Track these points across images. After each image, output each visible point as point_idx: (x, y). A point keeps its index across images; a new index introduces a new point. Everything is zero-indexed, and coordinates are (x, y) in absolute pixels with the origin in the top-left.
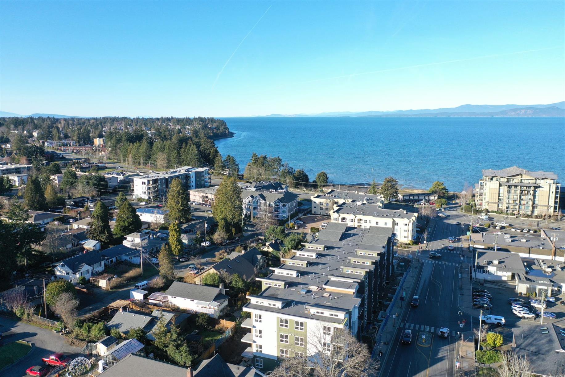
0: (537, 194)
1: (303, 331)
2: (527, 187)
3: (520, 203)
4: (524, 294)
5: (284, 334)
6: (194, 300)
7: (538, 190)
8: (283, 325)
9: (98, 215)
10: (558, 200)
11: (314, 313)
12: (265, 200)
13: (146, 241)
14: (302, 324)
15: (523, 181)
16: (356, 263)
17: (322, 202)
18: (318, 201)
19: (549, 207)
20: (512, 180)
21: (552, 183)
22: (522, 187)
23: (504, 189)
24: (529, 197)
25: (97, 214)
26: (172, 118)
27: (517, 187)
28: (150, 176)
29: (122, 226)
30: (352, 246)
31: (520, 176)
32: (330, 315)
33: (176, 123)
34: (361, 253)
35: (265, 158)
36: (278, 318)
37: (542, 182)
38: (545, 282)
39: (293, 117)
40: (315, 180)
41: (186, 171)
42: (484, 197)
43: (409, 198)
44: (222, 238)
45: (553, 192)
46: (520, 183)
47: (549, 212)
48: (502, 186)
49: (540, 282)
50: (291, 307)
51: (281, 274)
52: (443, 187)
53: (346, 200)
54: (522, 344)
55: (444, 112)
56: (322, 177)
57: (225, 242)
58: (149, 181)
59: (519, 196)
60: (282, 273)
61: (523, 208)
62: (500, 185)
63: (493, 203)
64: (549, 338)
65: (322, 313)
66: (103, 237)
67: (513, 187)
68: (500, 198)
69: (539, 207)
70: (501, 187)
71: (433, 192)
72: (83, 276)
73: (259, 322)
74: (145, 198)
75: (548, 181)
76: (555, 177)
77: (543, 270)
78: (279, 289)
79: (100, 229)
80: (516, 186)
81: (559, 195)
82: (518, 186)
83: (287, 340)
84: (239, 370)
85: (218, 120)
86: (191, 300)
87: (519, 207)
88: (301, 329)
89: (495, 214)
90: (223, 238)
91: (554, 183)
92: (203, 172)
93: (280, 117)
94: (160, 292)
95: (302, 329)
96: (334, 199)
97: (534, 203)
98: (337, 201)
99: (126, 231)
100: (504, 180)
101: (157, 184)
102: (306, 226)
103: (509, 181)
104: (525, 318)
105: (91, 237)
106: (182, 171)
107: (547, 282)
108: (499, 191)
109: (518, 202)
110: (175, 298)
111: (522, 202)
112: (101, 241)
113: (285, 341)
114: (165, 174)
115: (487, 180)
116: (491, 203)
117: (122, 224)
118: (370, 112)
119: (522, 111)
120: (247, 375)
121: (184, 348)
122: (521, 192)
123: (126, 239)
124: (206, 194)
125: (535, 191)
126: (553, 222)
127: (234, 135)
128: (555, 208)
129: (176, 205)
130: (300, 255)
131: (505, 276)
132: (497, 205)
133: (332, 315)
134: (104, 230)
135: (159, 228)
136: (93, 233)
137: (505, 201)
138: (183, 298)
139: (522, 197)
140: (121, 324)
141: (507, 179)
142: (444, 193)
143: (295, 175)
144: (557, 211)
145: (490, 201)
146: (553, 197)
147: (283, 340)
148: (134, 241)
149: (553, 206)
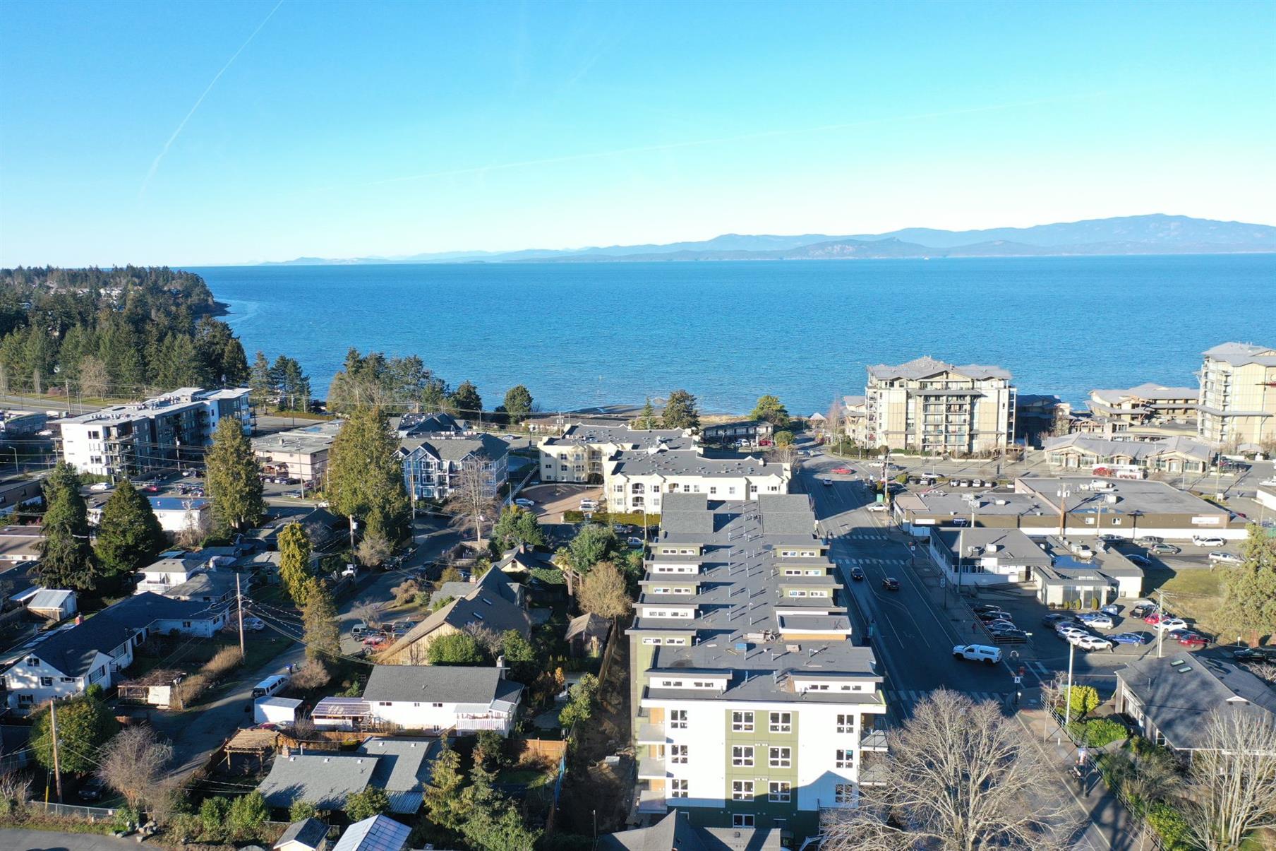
0: (976, 410)
1: (790, 732)
2: (957, 396)
3: (947, 431)
4: (1059, 606)
5: (743, 747)
6: (444, 704)
7: (978, 401)
8: (741, 726)
9: (62, 524)
10: (1013, 421)
11: (806, 689)
12: (439, 458)
13: (203, 578)
14: (786, 718)
15: (950, 385)
16: (793, 575)
17: (564, 453)
18: (554, 451)
19: (998, 435)
20: (929, 384)
21: (1003, 386)
22: (950, 398)
23: (916, 403)
24: (963, 417)
25: (60, 518)
26: (50, 270)
27: (941, 398)
28: (103, 416)
29: (118, 547)
30: (751, 540)
31: (945, 375)
32: (843, 689)
33: (67, 283)
34: (785, 554)
35: (380, 360)
36: (728, 712)
37: (983, 387)
38: (1089, 578)
39: (350, 263)
40: (503, 404)
41: (193, 400)
42: (878, 421)
43: (717, 433)
44: (379, 553)
45: (1004, 405)
46: (946, 389)
47: (999, 445)
48: (911, 397)
49: (1080, 578)
50: (743, 683)
51: (658, 617)
52: (778, 407)
53: (619, 445)
54: (1153, 697)
55: (684, 249)
56: (519, 398)
57: (389, 563)
58: (107, 430)
59: (944, 416)
60: (660, 614)
61: (952, 438)
62: (909, 396)
63: (897, 433)
64: (1199, 679)
65: (825, 687)
66: (83, 578)
67: (933, 399)
68: (909, 421)
69: (981, 436)
70: (909, 401)
71: (761, 419)
72: (95, 684)
73: (681, 727)
74: (99, 473)
75: (995, 383)
76: (1006, 373)
77: (1074, 555)
78: (682, 649)
79: (72, 558)
80: (938, 397)
81: (1014, 411)
82: (942, 396)
83: (750, 758)
84: (740, 839)
85: (179, 272)
86: (435, 705)
87: (946, 437)
88: (783, 729)
89: (902, 455)
90: (382, 552)
91: (1005, 387)
92: (238, 398)
93: (320, 264)
94: (332, 696)
95: (786, 729)
96: (591, 445)
97: (971, 429)
98: (599, 448)
99: (131, 557)
100: (915, 385)
101: (131, 436)
102: (545, 511)
103: (923, 386)
104: (1095, 650)
105: (47, 581)
106: (183, 399)
107: (1092, 578)
108: (907, 409)
109: (943, 428)
110: (389, 704)
111: (951, 428)
112: (74, 588)
113: (746, 761)
114: (141, 409)
115: (884, 386)
116: (893, 433)
117: (118, 541)
118: (528, 251)
119: (835, 247)
120: (764, 846)
121: (512, 816)
122: (949, 408)
123: (142, 577)
124: (268, 451)
125: (972, 405)
126: (1013, 464)
127: (227, 309)
128: (1009, 436)
129: (231, 484)
130: (661, 570)
131: (1014, 573)
132: (904, 436)
133: (847, 688)
134: (83, 559)
135: (201, 544)
136: (54, 573)
137: (920, 427)
138: (413, 703)
139: (950, 418)
140: (300, 788)
141: (921, 382)
142: (782, 420)
143: (458, 396)
144: (1013, 441)
145: (890, 430)
146: (1004, 413)
147: (740, 761)
148: (168, 581)
149: (1006, 432)
